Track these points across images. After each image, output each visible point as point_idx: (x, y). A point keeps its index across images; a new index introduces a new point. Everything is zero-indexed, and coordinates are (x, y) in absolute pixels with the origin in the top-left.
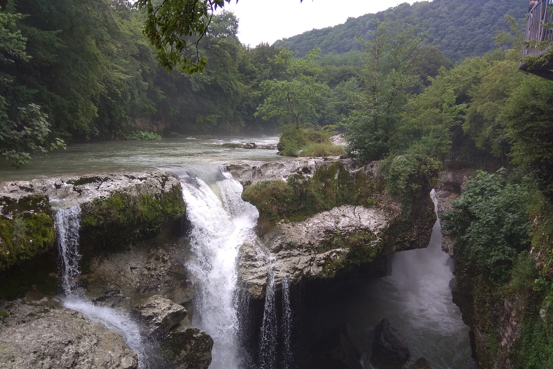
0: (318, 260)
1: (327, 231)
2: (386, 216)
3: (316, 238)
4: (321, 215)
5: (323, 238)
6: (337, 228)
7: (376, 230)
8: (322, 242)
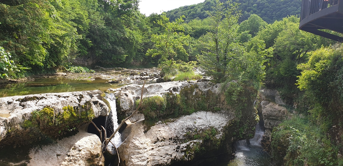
0: (181, 148)
1: (188, 128)
2: (226, 119)
3: (181, 133)
4: (185, 117)
5: (185, 133)
6: (194, 126)
7: (220, 127)
8: (184, 136)
